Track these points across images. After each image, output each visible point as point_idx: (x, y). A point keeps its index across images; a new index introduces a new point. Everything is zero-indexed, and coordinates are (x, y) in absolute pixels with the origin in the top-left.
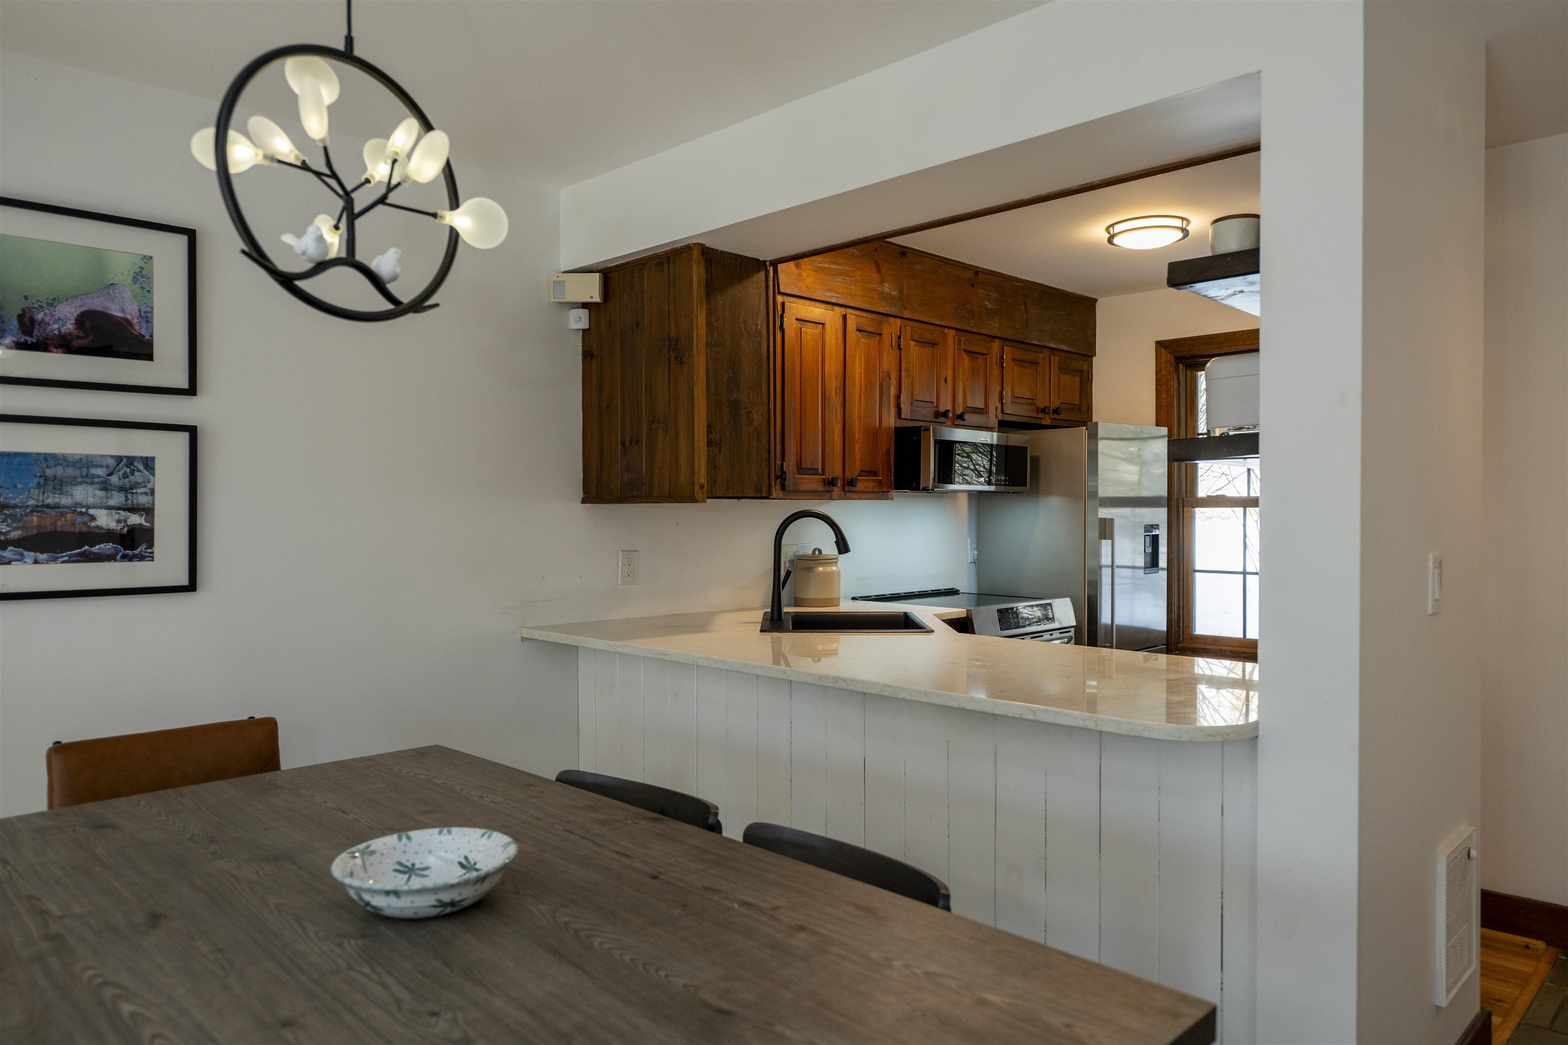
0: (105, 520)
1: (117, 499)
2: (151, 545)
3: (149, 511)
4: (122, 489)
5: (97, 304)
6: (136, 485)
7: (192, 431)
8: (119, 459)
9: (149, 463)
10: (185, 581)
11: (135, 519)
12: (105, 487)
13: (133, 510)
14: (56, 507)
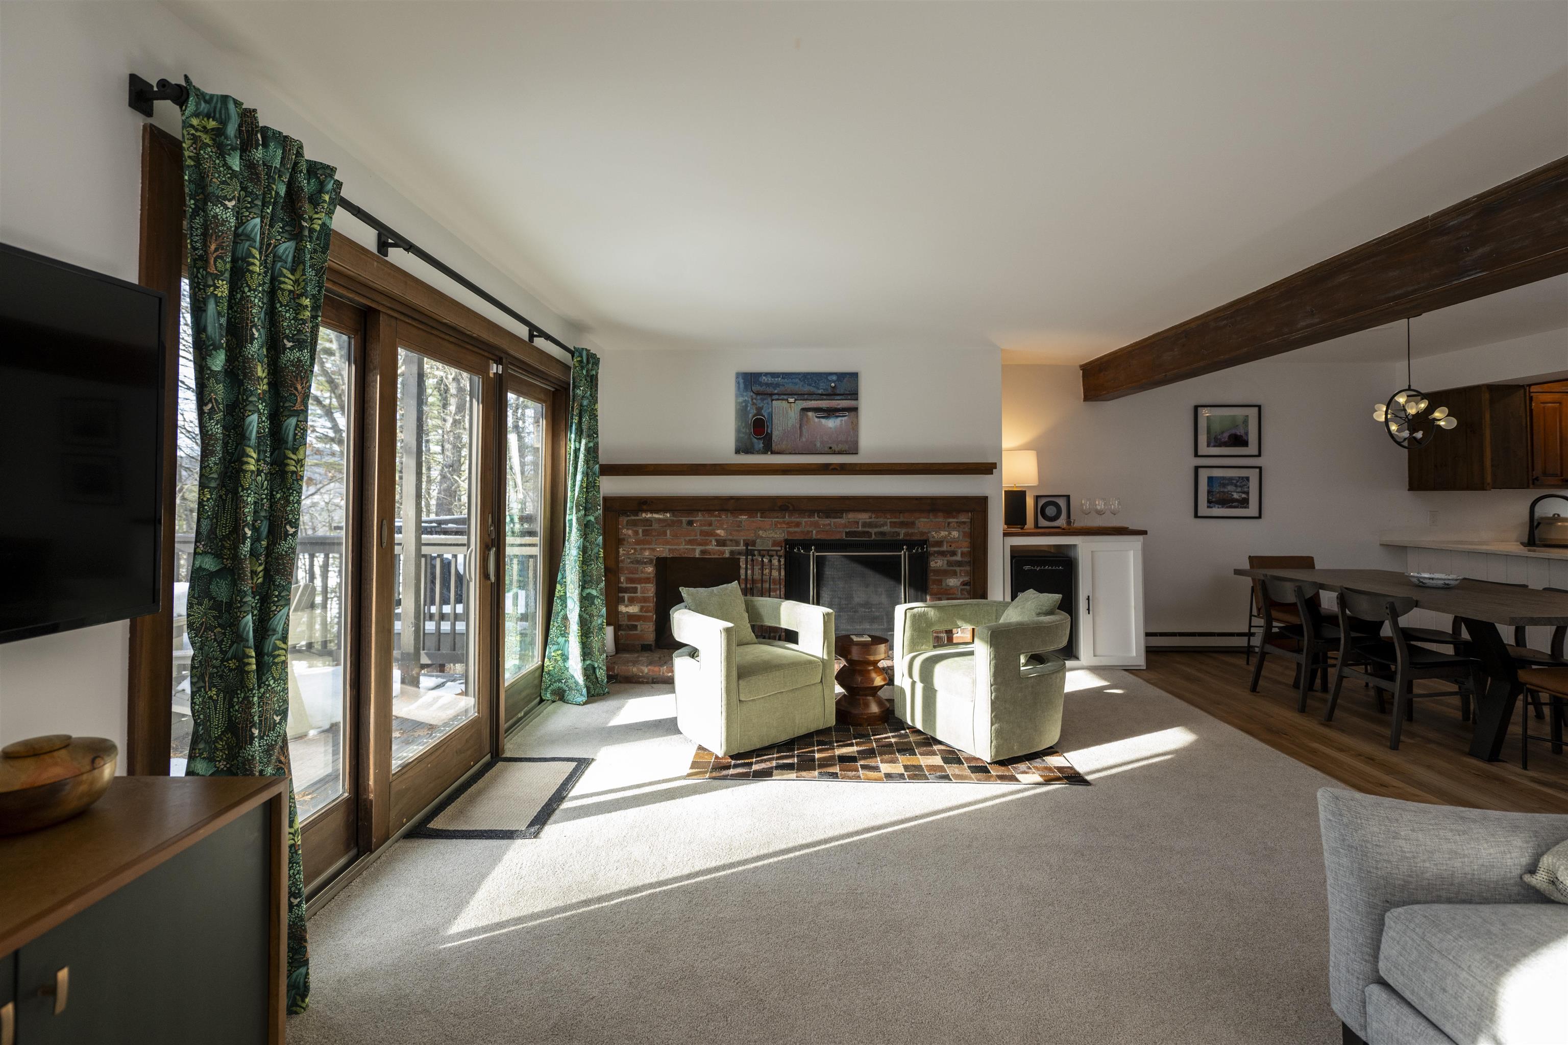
0: (1236, 496)
1: (1239, 489)
2: (1248, 503)
3: (1247, 493)
4: (1240, 487)
5: (1233, 431)
6: (1245, 485)
7: (1260, 468)
8: (1239, 477)
9: (1248, 479)
10: (1257, 515)
11: (1244, 496)
12: (1236, 486)
13: (1244, 493)
14: (1223, 492)
